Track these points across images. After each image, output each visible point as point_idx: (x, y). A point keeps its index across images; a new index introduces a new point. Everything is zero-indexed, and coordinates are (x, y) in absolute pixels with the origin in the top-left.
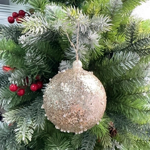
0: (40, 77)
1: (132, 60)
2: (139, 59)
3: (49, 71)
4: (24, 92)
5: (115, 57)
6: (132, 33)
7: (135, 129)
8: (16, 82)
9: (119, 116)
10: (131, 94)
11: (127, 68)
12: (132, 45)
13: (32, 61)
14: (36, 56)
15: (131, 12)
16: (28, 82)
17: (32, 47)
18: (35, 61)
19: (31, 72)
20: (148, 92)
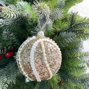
0: (12, 48)
1: (71, 37)
2: (76, 36)
4: (1, 59)
5: (61, 35)
6: (72, 20)
7: (74, 80)
9: (63, 72)
10: (70, 58)
11: (69, 42)
13: (7, 37)
16: (4, 51)
17: (8, 27)
18: (9, 37)
19: (6, 44)
20: (80, 56)
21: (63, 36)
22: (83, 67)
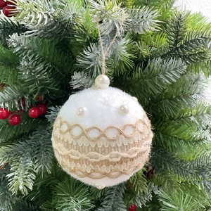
0: (43, 97)
1: (174, 69)
2: (185, 67)
3: (56, 87)
4: (19, 120)
5: (152, 67)
6: (177, 33)
7: (180, 168)
8: (7, 105)
9: (157, 151)
10: (173, 119)
11: (168, 82)
12: (177, 49)
13: (30, 73)
14: (36, 65)
15: (173, 3)
16: (24, 105)
17: (30, 51)
18: (34, 73)
19: (28, 89)
20: (197, 114)
21: (156, 68)
22: (201, 140)
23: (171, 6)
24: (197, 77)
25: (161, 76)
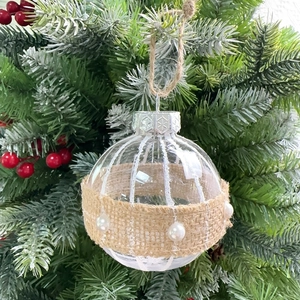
0: (67, 139)
1: (255, 104)
3: (86, 125)
4: (32, 170)
5: (223, 99)
6: (260, 52)
7: (260, 246)
8: (16, 148)
10: (251, 176)
11: (245, 121)
12: (259, 74)
13: (51, 104)
14: (60, 92)
15: (252, 12)
16: (40, 149)
17: (51, 73)
18: (56, 104)
19: (47, 127)
20: (285, 170)
21: (228, 102)
22: (291, 206)
23: (250, 17)
24: (286, 117)
25: (236, 113)
